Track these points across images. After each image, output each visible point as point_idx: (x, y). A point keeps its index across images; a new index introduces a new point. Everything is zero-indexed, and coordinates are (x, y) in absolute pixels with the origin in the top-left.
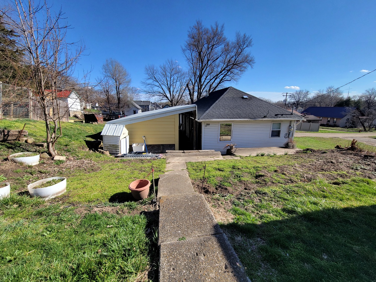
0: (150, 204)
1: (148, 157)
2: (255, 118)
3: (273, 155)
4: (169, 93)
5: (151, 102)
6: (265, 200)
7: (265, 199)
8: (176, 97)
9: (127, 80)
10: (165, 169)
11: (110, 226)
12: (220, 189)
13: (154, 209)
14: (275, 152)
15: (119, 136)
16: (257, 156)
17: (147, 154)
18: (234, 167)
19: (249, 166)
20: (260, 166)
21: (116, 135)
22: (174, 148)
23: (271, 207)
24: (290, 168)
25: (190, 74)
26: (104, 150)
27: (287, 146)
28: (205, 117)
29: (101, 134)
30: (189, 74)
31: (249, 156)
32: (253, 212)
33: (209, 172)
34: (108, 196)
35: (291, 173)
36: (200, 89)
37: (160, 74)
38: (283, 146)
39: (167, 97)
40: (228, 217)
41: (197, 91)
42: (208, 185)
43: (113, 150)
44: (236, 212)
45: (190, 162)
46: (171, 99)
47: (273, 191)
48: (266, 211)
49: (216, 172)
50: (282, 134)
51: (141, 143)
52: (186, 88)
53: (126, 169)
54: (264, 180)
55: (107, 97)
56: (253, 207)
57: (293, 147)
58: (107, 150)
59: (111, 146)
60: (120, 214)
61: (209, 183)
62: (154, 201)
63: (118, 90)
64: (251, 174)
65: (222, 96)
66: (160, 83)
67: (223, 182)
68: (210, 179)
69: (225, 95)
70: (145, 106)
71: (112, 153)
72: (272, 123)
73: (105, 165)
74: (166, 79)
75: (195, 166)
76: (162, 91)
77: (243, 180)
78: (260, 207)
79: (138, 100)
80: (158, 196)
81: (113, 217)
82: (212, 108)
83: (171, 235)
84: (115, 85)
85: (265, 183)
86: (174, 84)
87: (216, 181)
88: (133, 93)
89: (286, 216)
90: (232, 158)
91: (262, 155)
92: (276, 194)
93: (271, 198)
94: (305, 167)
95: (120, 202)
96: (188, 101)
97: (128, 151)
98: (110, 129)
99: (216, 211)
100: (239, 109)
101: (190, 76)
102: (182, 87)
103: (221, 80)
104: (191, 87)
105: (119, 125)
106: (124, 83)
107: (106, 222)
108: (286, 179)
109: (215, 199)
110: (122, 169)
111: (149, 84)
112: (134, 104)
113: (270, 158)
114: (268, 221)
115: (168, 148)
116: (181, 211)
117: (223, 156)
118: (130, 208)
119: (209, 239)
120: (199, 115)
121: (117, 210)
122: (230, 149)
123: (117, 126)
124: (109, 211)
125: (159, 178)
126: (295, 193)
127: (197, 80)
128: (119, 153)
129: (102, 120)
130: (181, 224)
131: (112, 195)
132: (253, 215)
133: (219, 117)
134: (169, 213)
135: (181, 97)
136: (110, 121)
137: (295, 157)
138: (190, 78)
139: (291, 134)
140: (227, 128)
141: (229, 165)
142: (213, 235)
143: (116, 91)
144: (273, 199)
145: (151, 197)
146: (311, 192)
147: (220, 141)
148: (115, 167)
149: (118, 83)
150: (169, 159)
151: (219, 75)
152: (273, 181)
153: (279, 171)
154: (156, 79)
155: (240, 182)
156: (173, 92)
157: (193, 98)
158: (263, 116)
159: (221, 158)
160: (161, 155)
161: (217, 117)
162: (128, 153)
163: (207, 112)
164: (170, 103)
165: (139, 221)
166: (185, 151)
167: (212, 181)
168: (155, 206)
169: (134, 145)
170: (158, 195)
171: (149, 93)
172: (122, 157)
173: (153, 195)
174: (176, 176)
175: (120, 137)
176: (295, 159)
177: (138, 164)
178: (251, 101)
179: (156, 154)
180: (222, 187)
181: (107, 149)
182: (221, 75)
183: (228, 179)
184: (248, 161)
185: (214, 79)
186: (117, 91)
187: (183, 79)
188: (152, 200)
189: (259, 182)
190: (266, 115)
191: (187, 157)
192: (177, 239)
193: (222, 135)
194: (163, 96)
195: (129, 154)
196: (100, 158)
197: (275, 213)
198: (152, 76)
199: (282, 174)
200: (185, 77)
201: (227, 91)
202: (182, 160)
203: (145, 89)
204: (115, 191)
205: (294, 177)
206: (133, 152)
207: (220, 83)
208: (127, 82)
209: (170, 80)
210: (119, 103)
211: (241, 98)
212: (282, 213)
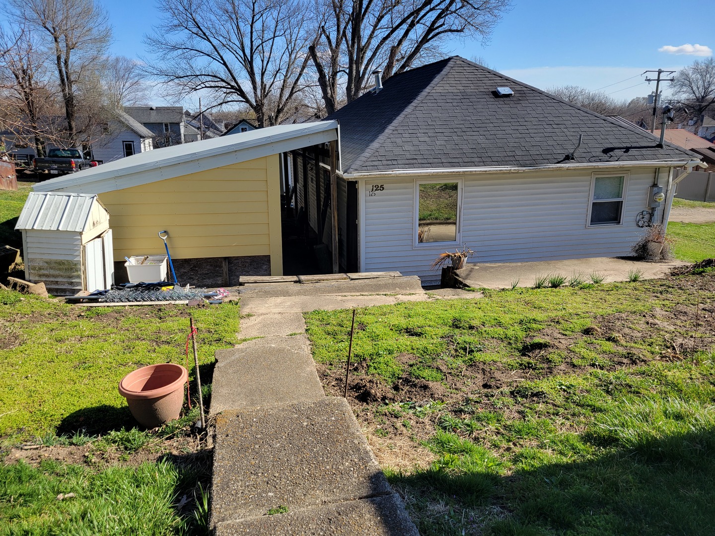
0: (186, 435)
1: (179, 298)
2: (534, 163)
3: (589, 281)
4: (248, 77)
5: (184, 111)
6: (536, 412)
7: (537, 409)
8: (275, 92)
9: (95, 32)
10: (236, 334)
11: (66, 496)
12: (407, 388)
13: (199, 448)
14: (599, 274)
15: (78, 230)
16: (539, 287)
17: (178, 289)
18: (456, 324)
19: (506, 319)
20: (539, 316)
21: (68, 230)
22: (266, 270)
23: (550, 432)
24: (635, 321)
25: (322, 9)
26: (30, 281)
27: (642, 254)
28: (367, 164)
29: (17, 227)
30: (317, 8)
31: (511, 288)
32: (495, 446)
33: (374, 338)
34: (52, 420)
35: (634, 335)
36: (359, 62)
37: (215, 9)
38: (631, 255)
39: (242, 93)
40: (418, 459)
41: (347, 71)
42: (369, 378)
43: (59, 279)
44: (443, 446)
45: (316, 312)
46: (256, 101)
47: (563, 387)
48: (535, 443)
49: (397, 340)
50: (628, 214)
51: (157, 255)
52: (306, 61)
53: (107, 338)
54: (547, 359)
55: (23, 94)
56: (498, 433)
57: (663, 258)
58: (37, 278)
59: (53, 265)
60: (95, 463)
61: (374, 371)
62: (200, 426)
63: (64, 69)
64: (510, 344)
65: (428, 89)
66: (215, 42)
67: (418, 368)
68: (377, 360)
69: (437, 86)
70: (166, 125)
71: (57, 290)
72: (594, 177)
73: (35, 327)
74: (235, 28)
75: (334, 322)
76: (222, 72)
77: (481, 360)
78: (519, 432)
79: (140, 104)
80: (213, 411)
81: (74, 472)
82: (391, 132)
83: (245, 504)
84: (54, 51)
85: (548, 368)
86: (264, 44)
87: (396, 366)
88: (118, 78)
89: (589, 452)
90: (456, 297)
91: (555, 285)
92: (572, 395)
93: (555, 406)
94: (685, 318)
95: (91, 433)
96: (315, 106)
97: (110, 281)
98: (48, 209)
99: (386, 444)
100: (482, 133)
101: (321, 17)
102: (293, 56)
103: (430, 28)
104: (324, 54)
105: (76, 194)
106: (84, 42)
107: (53, 487)
108: (615, 354)
109: (386, 415)
110: (93, 339)
111: (175, 48)
112: (123, 120)
113: (579, 292)
114: (532, 466)
115: (246, 269)
116: (279, 442)
117: (428, 292)
118: (126, 448)
119: (353, 508)
120: (348, 156)
121: (87, 454)
122: (453, 268)
123: (72, 197)
124: (60, 457)
125: (217, 361)
126: (631, 392)
127: (347, 31)
128: (80, 290)
129: (12, 176)
130: (277, 475)
131: (65, 416)
132: (494, 454)
133: (415, 161)
134: (242, 449)
135: (291, 94)
136: (43, 183)
137: (660, 289)
138: (323, 24)
139: (658, 214)
140: (445, 200)
141: (442, 316)
142: (365, 497)
143: (57, 73)
144: (561, 410)
145: (191, 415)
146: (679, 386)
147: (421, 241)
148: (69, 332)
149: (62, 45)
150: (248, 305)
151: (422, 13)
152: (575, 361)
153: (599, 330)
154: (199, 27)
155: (471, 365)
156: (263, 74)
157: (332, 96)
158: (561, 153)
159: (420, 295)
160: (223, 293)
161: (407, 162)
162: (112, 289)
163: (375, 145)
164: (253, 114)
165: (153, 478)
166: (303, 277)
167: (383, 366)
168: (201, 439)
169: (131, 263)
170: (211, 410)
171: (176, 81)
172: (91, 300)
173: (197, 411)
174: (272, 351)
175: (81, 233)
176: (659, 295)
177: (146, 321)
178: (524, 104)
179: (205, 290)
180: (414, 382)
181: (40, 276)
182: (431, 10)
183: (433, 359)
184: (506, 304)
185: (405, 26)
186: (60, 71)
187: (297, 29)
188: (195, 424)
189: (529, 363)
190: (572, 151)
191: (308, 295)
192: (263, 513)
193: (428, 221)
194: (229, 91)
195: (117, 293)
196: (18, 305)
197: (561, 447)
198: (185, 17)
199: (607, 340)
200: (303, 20)
201: (442, 72)
202: (291, 307)
203: (163, 65)
204: (75, 403)
205: (641, 347)
206: (128, 285)
207: (425, 40)
208: (95, 39)
209: (252, 33)
210: (69, 115)
211: (492, 96)
212: (580, 446)
